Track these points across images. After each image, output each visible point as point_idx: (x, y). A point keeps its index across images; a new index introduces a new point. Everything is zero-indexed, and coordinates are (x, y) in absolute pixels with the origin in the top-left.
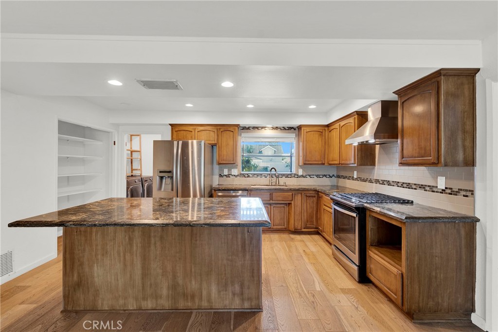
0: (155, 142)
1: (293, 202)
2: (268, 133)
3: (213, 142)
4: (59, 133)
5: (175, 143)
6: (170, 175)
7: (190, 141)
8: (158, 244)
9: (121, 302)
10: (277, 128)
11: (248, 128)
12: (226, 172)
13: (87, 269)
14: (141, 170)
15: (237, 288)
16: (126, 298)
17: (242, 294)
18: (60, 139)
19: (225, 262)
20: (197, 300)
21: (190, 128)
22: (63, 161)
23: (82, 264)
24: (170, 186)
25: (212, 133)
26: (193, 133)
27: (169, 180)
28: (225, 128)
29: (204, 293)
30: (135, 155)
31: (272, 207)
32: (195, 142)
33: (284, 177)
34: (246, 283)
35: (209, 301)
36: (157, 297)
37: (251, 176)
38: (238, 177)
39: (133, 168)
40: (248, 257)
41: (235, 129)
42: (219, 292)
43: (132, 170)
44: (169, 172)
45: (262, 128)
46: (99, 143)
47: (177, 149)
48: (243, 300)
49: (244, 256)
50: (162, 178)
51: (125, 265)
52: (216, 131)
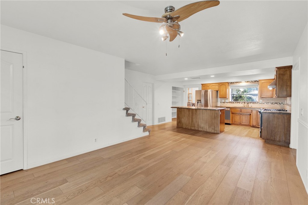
0: (196, 91)
1: (252, 114)
2: (244, 84)
3: (217, 90)
4: (172, 90)
5: (202, 91)
6: (200, 101)
7: (208, 90)
8: (195, 115)
9: (187, 127)
10: (248, 82)
11: (234, 83)
12: (223, 101)
13: (181, 119)
14: (192, 101)
15: (213, 127)
16: (188, 126)
17: (214, 129)
18: (172, 91)
19: (210, 121)
20: (203, 129)
21: (208, 85)
22: (173, 97)
23: (180, 118)
24: (200, 105)
25: (217, 86)
26: (209, 87)
27: (200, 103)
28: (222, 84)
29: (205, 128)
30: (190, 95)
31: (242, 115)
32: (210, 90)
33: (251, 104)
34: (215, 126)
35: (206, 130)
36: (194, 127)
37: (234, 103)
38: (229, 103)
39: (189, 100)
40: (216, 120)
41: (226, 84)
42: (209, 128)
43: (189, 101)
44: (200, 100)
45: (240, 82)
46: (180, 91)
47: (203, 93)
48: (214, 130)
49: (215, 120)
50: (198, 102)
51: (188, 119)
52: (218, 85)
